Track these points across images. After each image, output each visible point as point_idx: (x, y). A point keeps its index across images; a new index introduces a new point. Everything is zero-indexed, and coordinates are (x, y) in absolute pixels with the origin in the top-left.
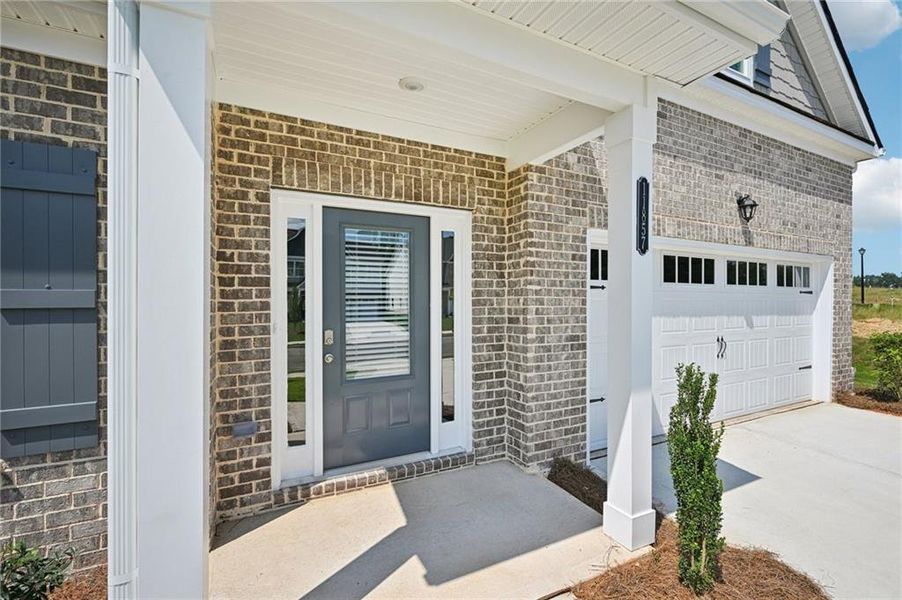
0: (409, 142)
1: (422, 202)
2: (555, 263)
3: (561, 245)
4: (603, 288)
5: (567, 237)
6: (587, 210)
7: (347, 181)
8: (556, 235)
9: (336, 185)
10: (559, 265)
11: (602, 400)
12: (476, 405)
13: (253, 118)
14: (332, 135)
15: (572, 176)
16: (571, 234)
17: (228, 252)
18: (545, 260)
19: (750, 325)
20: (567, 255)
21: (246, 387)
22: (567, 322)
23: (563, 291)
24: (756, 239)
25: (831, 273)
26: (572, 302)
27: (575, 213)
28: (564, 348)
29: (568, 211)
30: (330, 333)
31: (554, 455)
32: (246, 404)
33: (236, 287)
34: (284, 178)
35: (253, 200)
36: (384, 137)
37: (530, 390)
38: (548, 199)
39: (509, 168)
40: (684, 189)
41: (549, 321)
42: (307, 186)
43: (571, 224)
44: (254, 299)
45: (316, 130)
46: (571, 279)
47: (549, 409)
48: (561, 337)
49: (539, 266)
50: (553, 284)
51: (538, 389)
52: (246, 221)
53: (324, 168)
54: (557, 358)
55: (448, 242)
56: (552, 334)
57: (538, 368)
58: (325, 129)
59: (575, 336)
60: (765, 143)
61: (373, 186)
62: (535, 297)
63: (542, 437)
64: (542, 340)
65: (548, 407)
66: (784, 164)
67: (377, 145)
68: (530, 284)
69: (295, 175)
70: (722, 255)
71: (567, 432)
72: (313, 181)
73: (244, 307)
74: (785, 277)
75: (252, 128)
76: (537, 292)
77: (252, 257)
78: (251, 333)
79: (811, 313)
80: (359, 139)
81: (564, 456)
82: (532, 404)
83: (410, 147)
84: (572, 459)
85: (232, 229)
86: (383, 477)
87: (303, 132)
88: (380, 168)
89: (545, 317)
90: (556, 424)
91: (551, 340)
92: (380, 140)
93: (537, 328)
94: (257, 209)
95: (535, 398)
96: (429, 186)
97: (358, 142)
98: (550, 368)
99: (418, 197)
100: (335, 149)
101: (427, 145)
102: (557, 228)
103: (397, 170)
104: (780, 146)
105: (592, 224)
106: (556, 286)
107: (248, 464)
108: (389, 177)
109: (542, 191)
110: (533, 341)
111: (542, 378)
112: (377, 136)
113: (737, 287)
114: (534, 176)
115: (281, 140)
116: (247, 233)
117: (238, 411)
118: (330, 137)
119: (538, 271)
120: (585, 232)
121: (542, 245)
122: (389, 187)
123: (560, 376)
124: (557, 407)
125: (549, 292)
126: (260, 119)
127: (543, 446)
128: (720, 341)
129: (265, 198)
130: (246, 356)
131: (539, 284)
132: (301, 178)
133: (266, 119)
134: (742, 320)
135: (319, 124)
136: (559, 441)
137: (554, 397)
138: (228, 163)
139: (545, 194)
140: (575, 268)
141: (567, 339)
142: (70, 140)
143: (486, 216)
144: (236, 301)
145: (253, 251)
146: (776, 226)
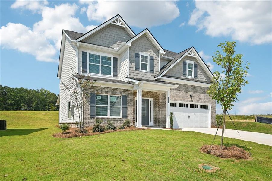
12: (154, 120)
19: (195, 114)
24: (194, 101)
25: (211, 106)
26: (165, 109)
31: (163, 126)
39: (158, 93)
40: (181, 95)
51: (161, 118)
55: (151, 101)
56: (163, 112)
57: (161, 116)
59: (165, 113)
60: (195, 87)
61: (144, 96)
63: (161, 124)
65: (162, 120)
66: (200, 89)
70: (189, 103)
71: (164, 124)
74: (202, 107)
79: (208, 113)
82: (160, 120)
83: (147, 92)
88: (144, 94)
92: (144, 91)
93: (161, 112)
99: (148, 97)
101: (149, 91)
102: (163, 100)
103: (146, 94)
104: (198, 87)
113: (192, 108)
114: (160, 95)
123: (163, 117)
128: (189, 116)
134: (193, 113)
143: (155, 99)
146: (198, 99)
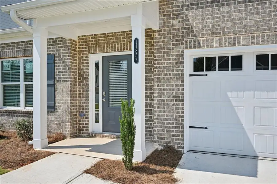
0: (122, 32)
1: (126, 50)
2: (167, 66)
3: (170, 59)
4: (206, 75)
5: (172, 56)
6: (184, 42)
7: (104, 49)
8: (167, 55)
9: (101, 50)
10: (169, 67)
11: (206, 128)
13: (84, 38)
14: (101, 36)
15: (175, 29)
16: (175, 54)
17: (80, 71)
18: (162, 65)
20: (173, 63)
21: (83, 105)
22: (173, 90)
23: (171, 77)
26: (176, 82)
27: (177, 44)
28: (171, 101)
29: (173, 45)
30: (104, 93)
31: (166, 143)
32: (83, 109)
33: (81, 80)
34: (90, 51)
35: (84, 58)
36: (114, 33)
37: (155, 115)
38: (163, 42)
41: (164, 90)
42: (95, 52)
43: (175, 50)
44: (85, 83)
45: (97, 36)
46: (175, 72)
47: (164, 124)
48: (170, 96)
49: (159, 68)
50: (166, 75)
51: (159, 115)
52: (83, 63)
53: (99, 46)
54: (168, 104)
56: (166, 95)
57: (158, 107)
58: (99, 35)
59: (177, 96)
61: (111, 48)
62: (157, 80)
63: (161, 134)
64: (161, 97)
65: (164, 123)
67: (113, 36)
68: (155, 75)
69: (92, 50)
71: (173, 135)
72: (96, 50)
73: (83, 85)
75: (84, 40)
76: (158, 78)
77: (84, 72)
78: (84, 91)
80: (107, 35)
81: (171, 145)
82: (156, 121)
84: (176, 147)
85: (80, 66)
86: (114, 137)
87: (94, 38)
88: (114, 42)
89: (162, 88)
90: (168, 131)
91: (165, 97)
92: (113, 34)
93: (158, 92)
94: (85, 60)
95: (156, 119)
96: (128, 45)
97: (107, 36)
98: (164, 108)
99: (124, 49)
100: (102, 40)
101: (127, 31)
102: (167, 52)
103: (118, 42)
105: (186, 48)
106: (167, 75)
107: (83, 124)
108: (115, 45)
109: (160, 39)
110: (156, 97)
111: (160, 112)
112: (112, 33)
114: (156, 34)
115: (90, 41)
116: (83, 66)
117: (82, 110)
118: (101, 37)
119: (159, 70)
120: (183, 51)
121: (161, 60)
122: (115, 48)
123: (169, 112)
124: (168, 124)
125: (164, 78)
126: (86, 37)
127: (161, 138)
129: (86, 57)
130: (83, 97)
131: (159, 75)
132: (94, 50)
133: (87, 37)
135: (98, 34)
136: (169, 138)
137: (167, 120)
138: (80, 50)
139: (162, 40)
140: (177, 68)
141: (173, 97)
142: (51, 53)
143: (149, 51)
144: (81, 83)
145: (84, 71)
